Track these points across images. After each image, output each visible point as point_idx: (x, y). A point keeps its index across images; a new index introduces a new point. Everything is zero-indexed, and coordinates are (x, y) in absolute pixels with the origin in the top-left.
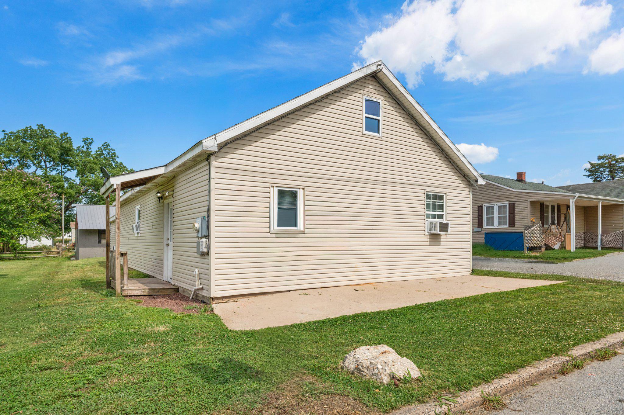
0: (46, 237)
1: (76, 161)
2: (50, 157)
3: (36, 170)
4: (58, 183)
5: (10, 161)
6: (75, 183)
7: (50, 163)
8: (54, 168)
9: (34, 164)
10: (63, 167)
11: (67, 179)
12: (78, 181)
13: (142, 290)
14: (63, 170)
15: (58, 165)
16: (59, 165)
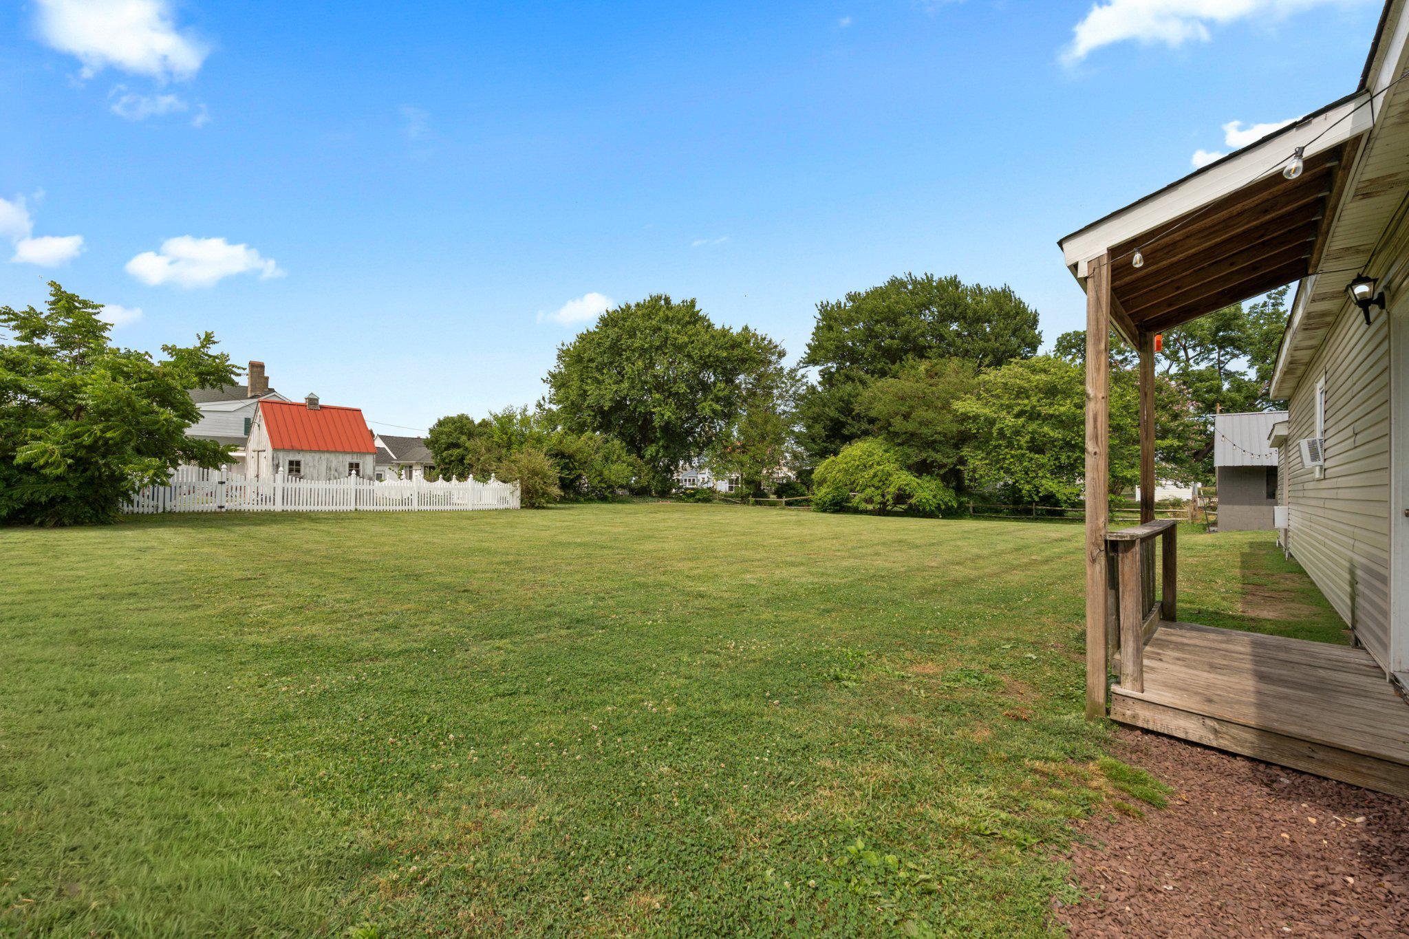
0: (1175, 484)
1: (1249, 337)
2: (1193, 338)
3: (1170, 366)
4: (1208, 384)
5: (1126, 359)
6: (1246, 378)
7: (1194, 350)
8: (1203, 356)
9: (1167, 357)
10: (1222, 352)
11: (1229, 375)
12: (1252, 374)
13: (1208, 722)
14: (1222, 359)
15: (1210, 351)
16: (1214, 349)
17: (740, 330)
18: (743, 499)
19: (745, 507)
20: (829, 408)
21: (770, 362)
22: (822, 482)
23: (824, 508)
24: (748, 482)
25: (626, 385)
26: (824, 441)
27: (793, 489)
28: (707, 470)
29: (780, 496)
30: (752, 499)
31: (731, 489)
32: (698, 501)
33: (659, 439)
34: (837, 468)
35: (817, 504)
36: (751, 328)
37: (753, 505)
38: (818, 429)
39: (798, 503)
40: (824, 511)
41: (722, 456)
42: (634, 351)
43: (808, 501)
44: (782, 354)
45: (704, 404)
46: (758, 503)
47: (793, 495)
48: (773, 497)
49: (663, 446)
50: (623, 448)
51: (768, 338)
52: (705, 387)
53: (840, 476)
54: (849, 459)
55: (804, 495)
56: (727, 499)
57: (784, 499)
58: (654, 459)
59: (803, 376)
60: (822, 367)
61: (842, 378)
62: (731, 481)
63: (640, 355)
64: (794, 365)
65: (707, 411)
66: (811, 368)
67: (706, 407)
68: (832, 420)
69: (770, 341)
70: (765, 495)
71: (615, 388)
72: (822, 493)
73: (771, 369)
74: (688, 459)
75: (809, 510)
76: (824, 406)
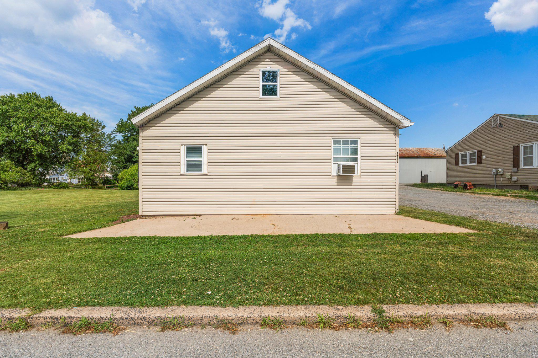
17: (82, 115)
18: (86, 186)
19: (87, 190)
20: (127, 150)
21: (98, 130)
22: (122, 179)
23: (123, 188)
24: (88, 179)
25: (13, 134)
26: (124, 163)
27: (111, 182)
28: (65, 174)
29: (104, 185)
30: (90, 186)
31: (79, 182)
32: (61, 188)
33: (36, 160)
34: (128, 174)
35: (121, 187)
36: (87, 114)
37: (90, 189)
38: (122, 158)
39: (113, 187)
40: (124, 190)
41: (74, 168)
42: (19, 118)
43: (117, 186)
44: (104, 127)
45: (63, 146)
46: (93, 188)
47: (110, 184)
48: (101, 185)
49: (38, 164)
50: (12, 164)
51: (96, 119)
52: (63, 138)
53: (129, 177)
54: (132, 171)
55: (115, 184)
56: (77, 187)
57: (106, 186)
58: (33, 170)
59: (114, 137)
60: (123, 134)
61: (132, 139)
62: (79, 179)
63: (23, 121)
64: (110, 133)
65: (64, 149)
66: (118, 134)
67: (64, 147)
68: (128, 155)
69: (98, 121)
70: (97, 185)
71: (6, 135)
72: (122, 183)
73: (99, 133)
74: (55, 169)
75: (117, 189)
76: (125, 149)
